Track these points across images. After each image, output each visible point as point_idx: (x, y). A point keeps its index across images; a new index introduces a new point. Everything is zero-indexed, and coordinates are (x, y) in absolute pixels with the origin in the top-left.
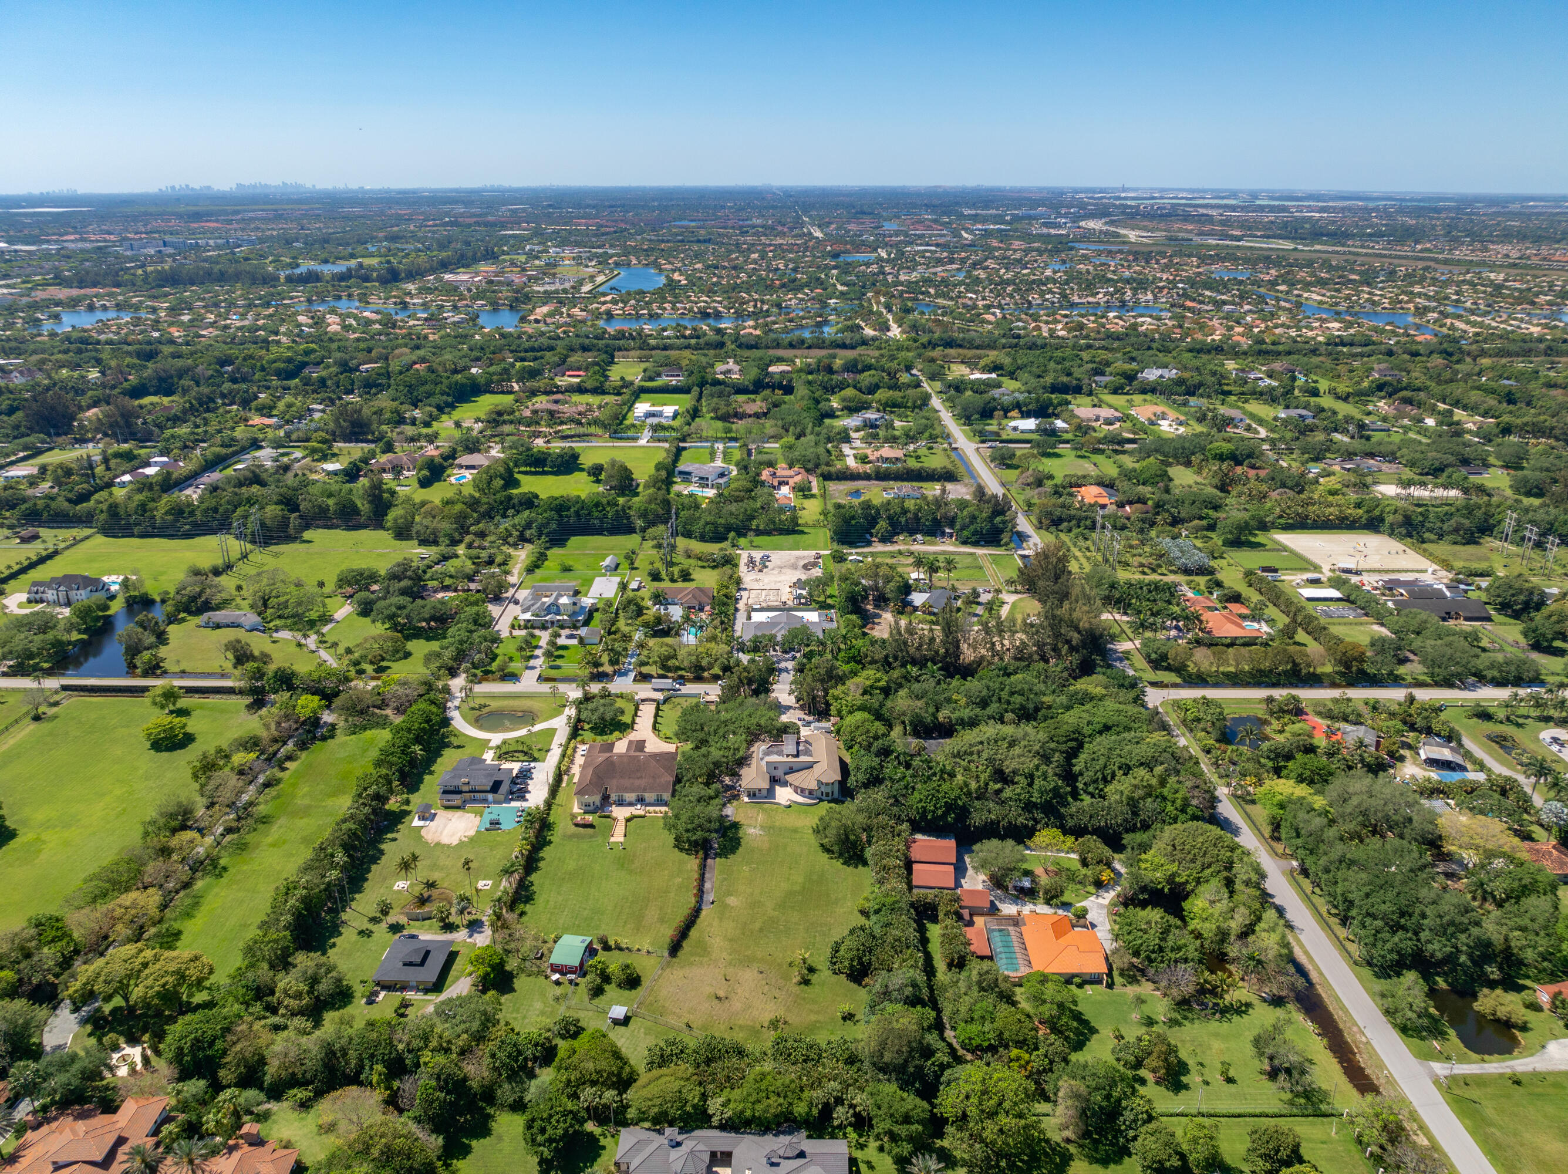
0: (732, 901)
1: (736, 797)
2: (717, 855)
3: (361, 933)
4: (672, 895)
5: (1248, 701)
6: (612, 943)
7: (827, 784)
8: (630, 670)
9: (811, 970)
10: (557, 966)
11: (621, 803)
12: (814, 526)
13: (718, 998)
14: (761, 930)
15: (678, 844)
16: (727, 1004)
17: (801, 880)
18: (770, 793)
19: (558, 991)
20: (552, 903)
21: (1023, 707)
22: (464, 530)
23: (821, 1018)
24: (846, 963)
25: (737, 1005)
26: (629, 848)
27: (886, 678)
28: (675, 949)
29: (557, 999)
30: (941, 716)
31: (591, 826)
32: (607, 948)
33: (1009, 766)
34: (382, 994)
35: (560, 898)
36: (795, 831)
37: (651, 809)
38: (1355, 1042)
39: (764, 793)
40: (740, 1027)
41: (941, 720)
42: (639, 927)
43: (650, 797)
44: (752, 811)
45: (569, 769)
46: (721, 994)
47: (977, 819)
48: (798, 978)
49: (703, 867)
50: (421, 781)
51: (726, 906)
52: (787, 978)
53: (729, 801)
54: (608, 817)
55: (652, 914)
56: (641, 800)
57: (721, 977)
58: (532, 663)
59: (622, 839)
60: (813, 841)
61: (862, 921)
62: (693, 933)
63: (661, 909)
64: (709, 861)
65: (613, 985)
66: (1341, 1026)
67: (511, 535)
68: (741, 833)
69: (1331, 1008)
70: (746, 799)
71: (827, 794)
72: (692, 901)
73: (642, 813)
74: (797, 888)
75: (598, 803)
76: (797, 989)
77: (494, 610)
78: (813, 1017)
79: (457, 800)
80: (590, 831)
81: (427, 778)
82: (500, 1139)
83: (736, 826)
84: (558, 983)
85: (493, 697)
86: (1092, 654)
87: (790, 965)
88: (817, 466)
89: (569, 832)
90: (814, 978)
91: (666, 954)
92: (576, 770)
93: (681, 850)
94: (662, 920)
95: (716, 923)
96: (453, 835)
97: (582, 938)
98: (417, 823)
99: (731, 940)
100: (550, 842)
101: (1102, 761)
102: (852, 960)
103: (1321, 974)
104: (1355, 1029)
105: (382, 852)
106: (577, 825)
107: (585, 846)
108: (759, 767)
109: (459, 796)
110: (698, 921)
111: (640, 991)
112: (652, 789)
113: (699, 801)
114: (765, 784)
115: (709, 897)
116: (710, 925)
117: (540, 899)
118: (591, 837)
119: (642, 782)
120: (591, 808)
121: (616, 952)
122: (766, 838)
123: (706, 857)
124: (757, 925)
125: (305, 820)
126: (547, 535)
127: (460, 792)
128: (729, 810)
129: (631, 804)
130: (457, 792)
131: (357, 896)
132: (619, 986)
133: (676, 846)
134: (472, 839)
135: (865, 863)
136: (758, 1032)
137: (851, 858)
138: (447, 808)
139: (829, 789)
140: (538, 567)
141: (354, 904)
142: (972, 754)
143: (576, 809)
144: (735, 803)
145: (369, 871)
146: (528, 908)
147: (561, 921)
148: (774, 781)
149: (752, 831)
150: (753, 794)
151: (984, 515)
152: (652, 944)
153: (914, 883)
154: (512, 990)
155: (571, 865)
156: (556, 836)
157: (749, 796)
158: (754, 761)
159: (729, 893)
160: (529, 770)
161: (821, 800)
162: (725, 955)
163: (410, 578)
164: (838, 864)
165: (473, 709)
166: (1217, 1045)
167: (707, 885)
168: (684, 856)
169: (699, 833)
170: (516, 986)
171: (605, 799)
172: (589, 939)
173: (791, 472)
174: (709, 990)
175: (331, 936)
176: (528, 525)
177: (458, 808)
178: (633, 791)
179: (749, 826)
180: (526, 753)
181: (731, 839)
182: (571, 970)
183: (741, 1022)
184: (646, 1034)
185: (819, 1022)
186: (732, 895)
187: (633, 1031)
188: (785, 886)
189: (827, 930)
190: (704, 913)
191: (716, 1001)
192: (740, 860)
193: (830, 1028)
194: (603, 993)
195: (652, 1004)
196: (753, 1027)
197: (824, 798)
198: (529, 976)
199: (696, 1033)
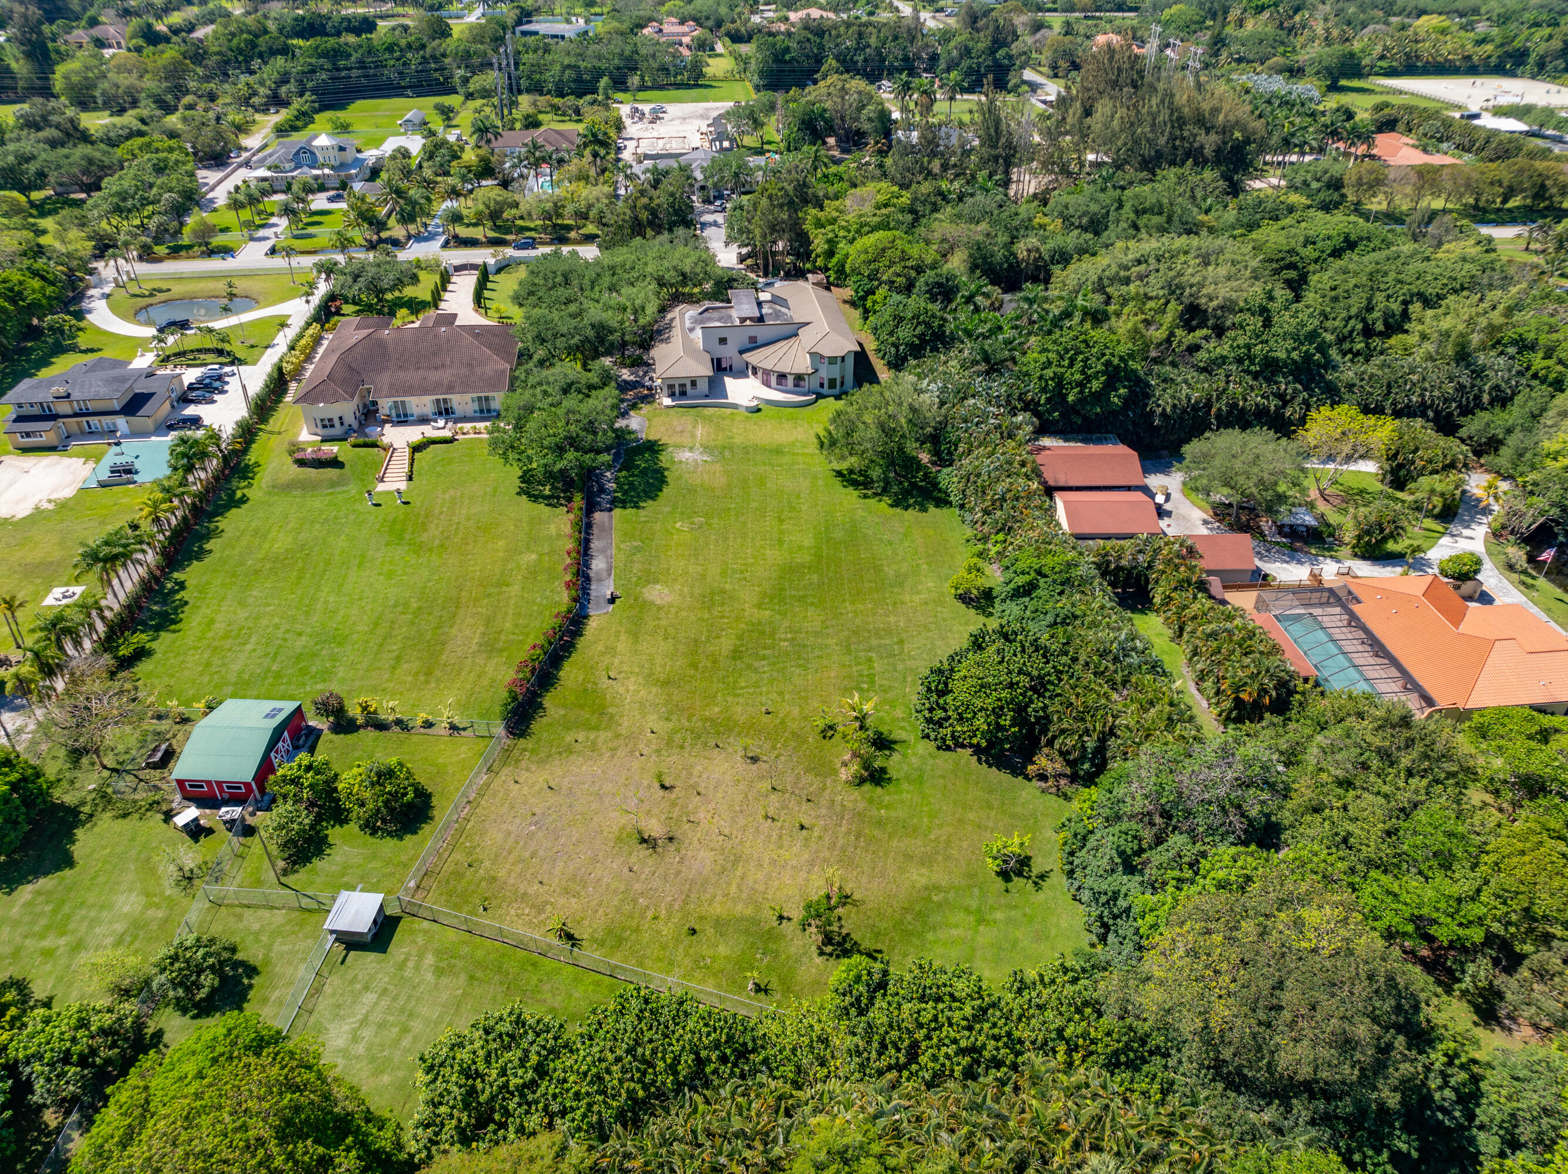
0: (656, 593)
1: (649, 398)
2: (614, 503)
4: (515, 589)
6: (354, 711)
7: (832, 360)
8: (437, 234)
9: (883, 743)
10: (196, 784)
11: (402, 419)
12: (725, 79)
13: (646, 840)
14: (736, 654)
15: (529, 487)
16: (672, 857)
17: (808, 541)
18: (715, 387)
19: (190, 855)
20: (220, 626)
22: (180, 90)
23: (939, 876)
24: (980, 723)
25: (700, 856)
26: (416, 502)
29: (188, 879)
30: (1021, 249)
31: (335, 463)
32: (344, 725)
33: (1212, 297)
35: (242, 614)
36: (778, 451)
37: (467, 426)
39: (703, 386)
40: (720, 924)
41: (1022, 254)
42: (431, 668)
43: (462, 402)
44: (683, 420)
45: (300, 368)
46: (654, 828)
47: (1166, 400)
48: (855, 767)
49: (585, 533)
51: (644, 606)
52: (823, 769)
53: (634, 406)
54: (374, 445)
55: (466, 634)
56: (445, 411)
57: (648, 780)
58: (261, 233)
59: (403, 486)
60: (823, 465)
61: (973, 621)
62: (570, 673)
63: (488, 622)
64: (598, 516)
65: (353, 827)
67: (255, 94)
68: (664, 460)
70: (667, 401)
71: (832, 383)
72: (563, 599)
73: (447, 433)
74: (806, 558)
75: (350, 419)
76: (855, 797)
77: (208, 176)
78: (919, 877)
79: (47, 433)
80: (331, 472)
83: (652, 448)
84: (196, 831)
85: (180, 278)
87: (829, 731)
88: (719, 24)
89: (284, 479)
91: (499, 729)
93: (535, 498)
94: (489, 648)
95: (623, 645)
97: (269, 705)
99: (666, 683)
100: (244, 500)
102: (998, 712)
106: (301, 463)
107: (317, 502)
108: (687, 344)
109: (49, 424)
110: (581, 643)
111: (427, 837)
112: (465, 387)
113: (565, 391)
114: (703, 370)
115: (602, 589)
116: (611, 651)
117: (192, 621)
118: (333, 484)
119: (445, 376)
120: (338, 430)
121: (369, 735)
122: (717, 467)
123: (591, 508)
124: (726, 644)
126: (314, 91)
127: (54, 417)
128: (634, 422)
129: (424, 420)
130: (49, 416)
132: (370, 827)
133: (521, 492)
134: (63, 506)
135: (943, 502)
136: (771, 936)
137: (907, 493)
138: (26, 450)
139: (835, 372)
140: (295, 129)
143: (305, 436)
144: (646, 409)
147: (235, 667)
148: (720, 368)
149: (686, 455)
150: (680, 390)
151: (981, 46)
152: (463, 706)
154: (68, 862)
155: (281, 542)
156: (256, 488)
157: (672, 395)
158: (677, 334)
159: (650, 578)
160: (219, 378)
161: (820, 396)
162: (652, 721)
163: (58, 127)
164: (882, 506)
165: (135, 296)
167: (598, 564)
168: (542, 509)
169: (571, 455)
170: (78, 850)
171: (369, 414)
172: (289, 706)
173: (685, 29)
174: (616, 821)
176: (284, 79)
177: (52, 449)
178: (425, 391)
179: (680, 447)
180: (220, 352)
181: (644, 472)
182: (236, 795)
183: (718, 909)
184: (439, 972)
185: (938, 888)
186: (656, 581)
187: (401, 966)
188: (774, 555)
189: (901, 642)
190: (592, 625)
191: (643, 851)
192: (667, 509)
193: (974, 905)
194: (319, 852)
195: (458, 875)
196: (756, 922)
197: (825, 390)
198: (125, 816)
199: (589, 954)
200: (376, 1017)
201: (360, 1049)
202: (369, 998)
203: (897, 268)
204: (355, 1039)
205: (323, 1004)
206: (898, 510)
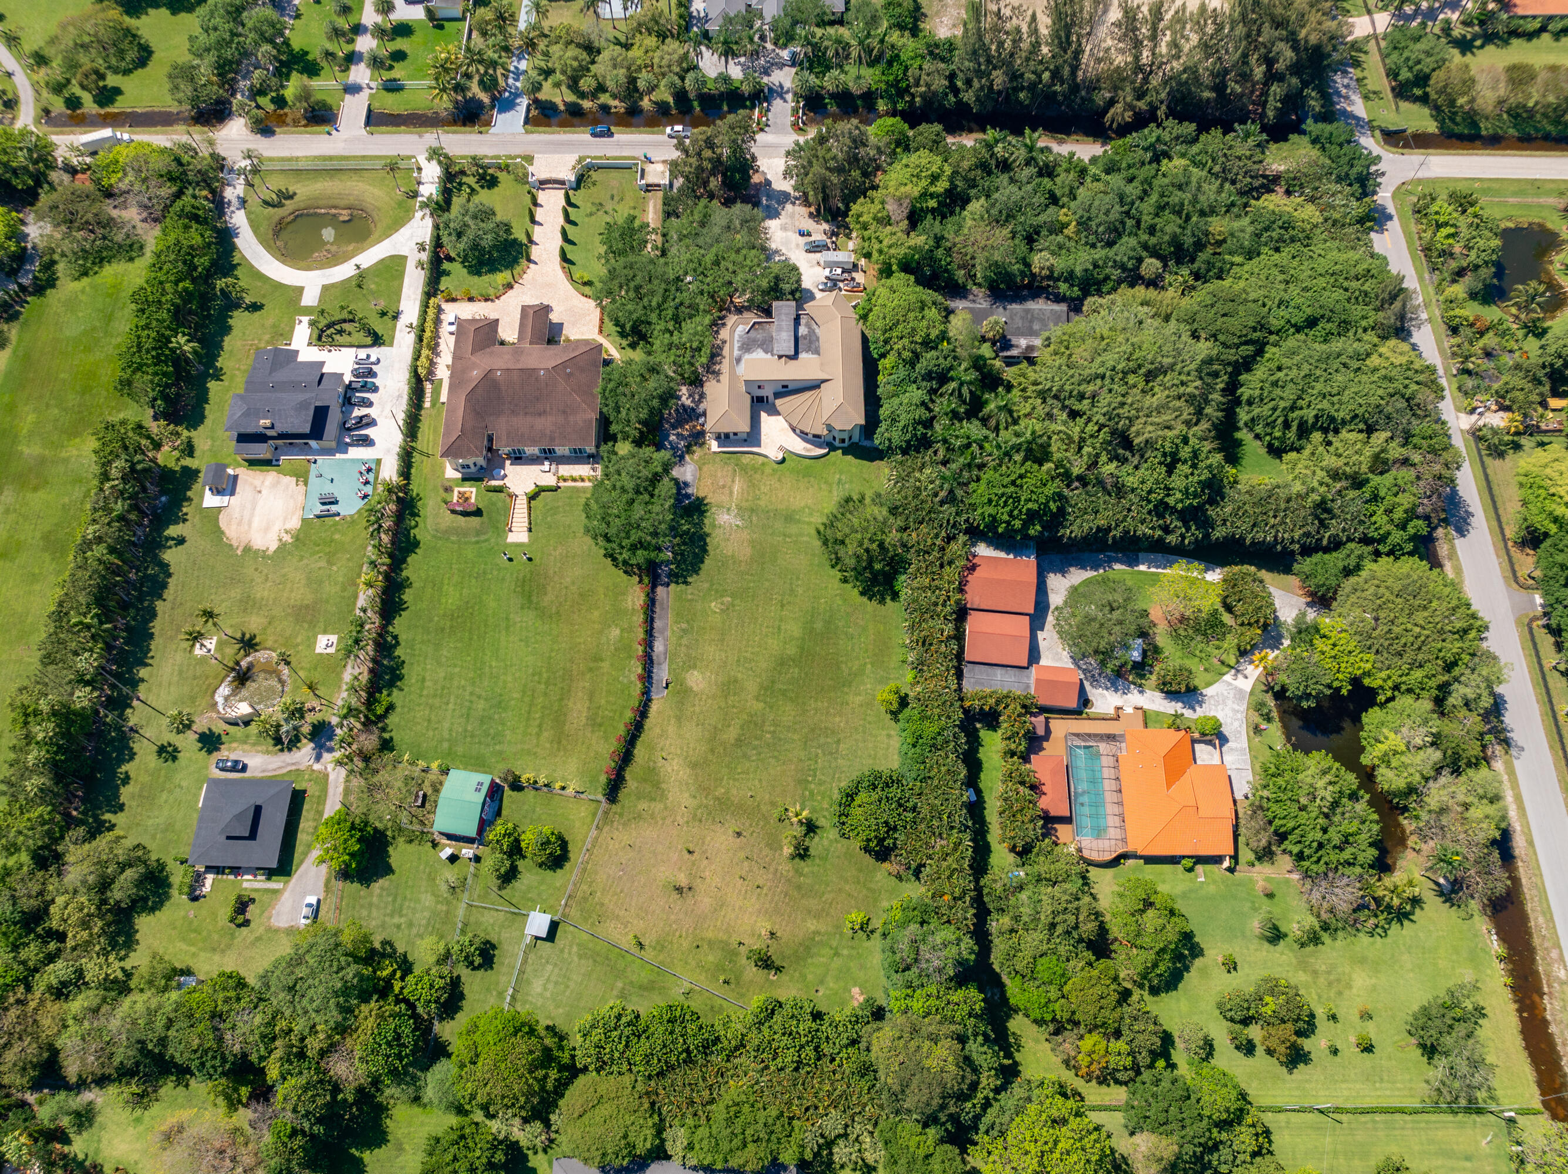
0: (694, 679)
1: (699, 438)
2: (671, 577)
3: (162, 750)
4: (605, 665)
5: (1536, 186)
8: (517, 95)
9: (811, 828)
11: (518, 458)
13: (679, 890)
14: (739, 742)
15: (611, 549)
16: (690, 900)
17: (798, 629)
18: (753, 436)
19: (451, 874)
20: (429, 685)
21: (1176, 242)
23: (822, 926)
25: (705, 901)
26: (537, 560)
27: (948, 170)
28: (614, 789)
29: (453, 889)
30: (1037, 263)
31: (475, 511)
32: (516, 784)
33: (1142, 432)
34: (210, 878)
35: (441, 674)
36: (791, 518)
37: (566, 470)
38: (1548, 976)
39: (743, 431)
40: (711, 943)
42: (561, 740)
43: (562, 442)
44: (724, 473)
45: (431, 372)
46: (683, 880)
47: (1075, 529)
48: (792, 845)
50: (203, 397)
51: (686, 693)
52: (774, 845)
53: (689, 448)
54: (501, 490)
55: (578, 710)
56: (549, 451)
57: (681, 845)
58: (354, 74)
59: (525, 537)
62: (639, 751)
63: (591, 696)
64: (660, 590)
65: (529, 862)
66: (1536, 941)
68: (708, 524)
69: (1529, 907)
70: (714, 446)
71: (843, 441)
73: (551, 479)
74: (792, 650)
75: (482, 455)
76: (790, 868)
78: (812, 925)
80: (474, 521)
81: (212, 385)
82: (400, 1148)
83: (699, 505)
85: (298, 169)
86: (1305, 84)
87: (780, 819)
89: (443, 525)
90: (816, 844)
91: (602, 796)
92: (443, 372)
93: (616, 563)
94: (594, 722)
95: (671, 730)
96: (267, 529)
98: (210, 500)
99: (695, 765)
100: (417, 544)
101: (1289, 393)
103: (1531, 843)
104: (1554, 954)
105: (165, 567)
106: (453, 512)
107: (470, 553)
108: (733, 377)
109: (264, 444)
110: (647, 726)
111: (568, 874)
112: (565, 438)
114: (743, 425)
116: (665, 734)
118: (478, 534)
119: (547, 424)
120: (474, 466)
121: (532, 794)
122: (745, 535)
123: (655, 582)
124: (733, 732)
125: (41, 494)
128: (688, 471)
129: (534, 460)
131: (143, 673)
132: (538, 863)
133: (606, 554)
134: (297, 539)
135: (895, 595)
136: (734, 954)
137: (874, 582)
138: (251, 463)
139: (845, 432)
141: (142, 690)
142: (1082, 397)
143: (450, 470)
144: (698, 453)
145: (153, 614)
146: (396, 696)
148: (759, 406)
149: (724, 517)
150: (724, 438)
152: (582, 774)
153: (968, 656)
154: (388, 870)
155: (452, 597)
156: (423, 530)
157: (718, 438)
158: (725, 365)
159: (691, 663)
160: (371, 367)
161: (832, 448)
162: (686, 797)
165: (267, 203)
166: (1361, 980)
167: (659, 647)
168: (621, 576)
170: (393, 862)
171: (493, 448)
172: (487, 781)
174: (664, 872)
175: (121, 761)
177: (268, 463)
178: (533, 442)
179: (720, 506)
180: (362, 324)
181: (693, 539)
183: (710, 935)
184: (580, 957)
185: (818, 933)
186: (695, 667)
187: (562, 951)
188: (774, 644)
189: (838, 742)
190: (654, 707)
191: (675, 895)
192: (706, 585)
193: (834, 944)
194: (515, 877)
195: (585, 899)
196: (727, 944)
197: (837, 443)
198: (411, 841)
199: (648, 954)
200: (553, 978)
201: (548, 994)
202: (549, 967)
203: (906, 341)
204: (545, 989)
205: (529, 969)
206: (865, 599)
